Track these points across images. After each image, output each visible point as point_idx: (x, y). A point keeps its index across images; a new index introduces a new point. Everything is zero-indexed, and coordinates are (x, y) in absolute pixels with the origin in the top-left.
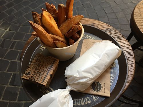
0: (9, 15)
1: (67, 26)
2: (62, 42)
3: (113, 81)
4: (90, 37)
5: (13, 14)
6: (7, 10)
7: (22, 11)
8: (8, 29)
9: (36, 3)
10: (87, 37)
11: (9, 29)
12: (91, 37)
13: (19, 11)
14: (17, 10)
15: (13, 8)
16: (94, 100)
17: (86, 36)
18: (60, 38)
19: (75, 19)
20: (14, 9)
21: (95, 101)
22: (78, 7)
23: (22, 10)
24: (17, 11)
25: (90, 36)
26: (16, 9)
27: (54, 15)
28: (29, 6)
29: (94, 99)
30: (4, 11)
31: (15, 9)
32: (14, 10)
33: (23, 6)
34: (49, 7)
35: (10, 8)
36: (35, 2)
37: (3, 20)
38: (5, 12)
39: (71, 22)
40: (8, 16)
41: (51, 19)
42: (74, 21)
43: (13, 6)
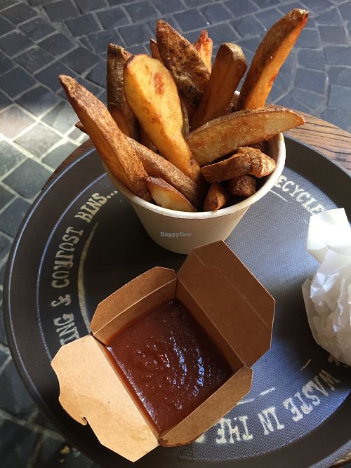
0: (102, 30)
1: (224, 138)
2: (179, 189)
3: (318, 402)
4: (309, 199)
5: (116, 28)
6: (103, 10)
7: (147, 27)
8: (86, 73)
9: (201, 14)
10: (297, 194)
11: (89, 75)
12: (313, 200)
13: (138, 23)
14: (134, 21)
15: (123, 9)
16: (218, 441)
17: (297, 190)
18: (175, 174)
19: (265, 119)
20: (126, 13)
21: (222, 446)
22: (338, 66)
23: (148, 23)
24: (131, 24)
25: (312, 196)
26: (131, 16)
27: (183, 78)
28: (174, 16)
29: (220, 437)
30: (93, 13)
31: (129, 13)
32: (125, 16)
33: (157, 10)
34: (170, 43)
35: (114, 7)
36: (199, 8)
37: (80, 40)
38: (97, 14)
39: (245, 124)
40: (99, 29)
41: (160, 91)
42: (258, 127)
43: (126, 4)
